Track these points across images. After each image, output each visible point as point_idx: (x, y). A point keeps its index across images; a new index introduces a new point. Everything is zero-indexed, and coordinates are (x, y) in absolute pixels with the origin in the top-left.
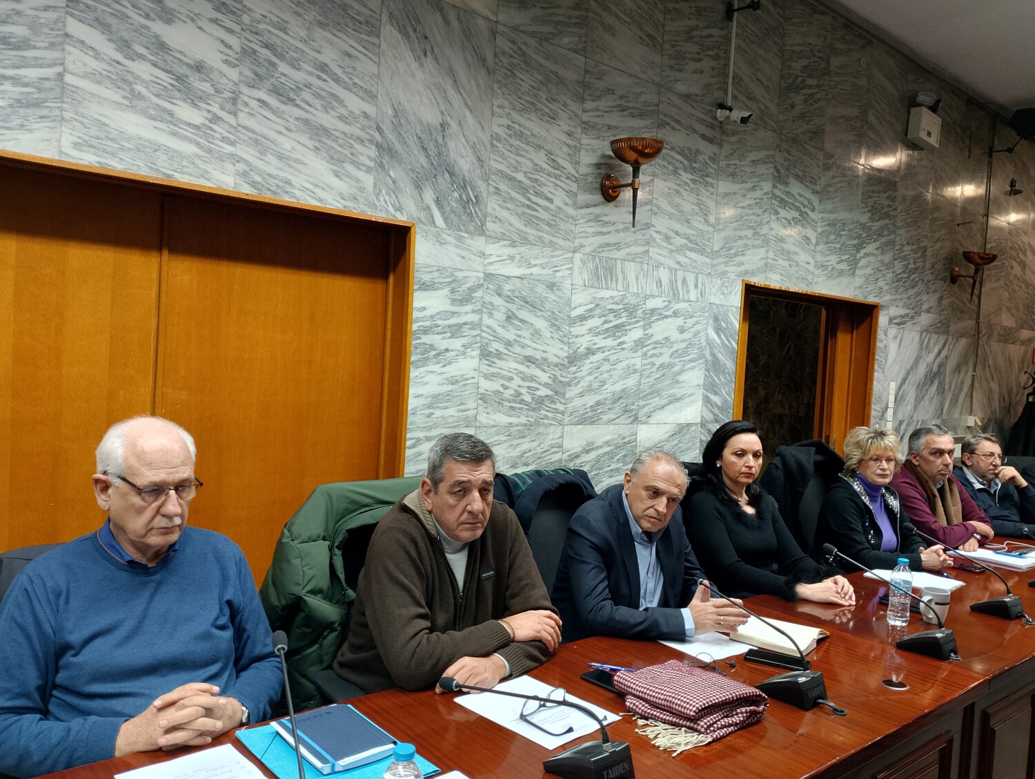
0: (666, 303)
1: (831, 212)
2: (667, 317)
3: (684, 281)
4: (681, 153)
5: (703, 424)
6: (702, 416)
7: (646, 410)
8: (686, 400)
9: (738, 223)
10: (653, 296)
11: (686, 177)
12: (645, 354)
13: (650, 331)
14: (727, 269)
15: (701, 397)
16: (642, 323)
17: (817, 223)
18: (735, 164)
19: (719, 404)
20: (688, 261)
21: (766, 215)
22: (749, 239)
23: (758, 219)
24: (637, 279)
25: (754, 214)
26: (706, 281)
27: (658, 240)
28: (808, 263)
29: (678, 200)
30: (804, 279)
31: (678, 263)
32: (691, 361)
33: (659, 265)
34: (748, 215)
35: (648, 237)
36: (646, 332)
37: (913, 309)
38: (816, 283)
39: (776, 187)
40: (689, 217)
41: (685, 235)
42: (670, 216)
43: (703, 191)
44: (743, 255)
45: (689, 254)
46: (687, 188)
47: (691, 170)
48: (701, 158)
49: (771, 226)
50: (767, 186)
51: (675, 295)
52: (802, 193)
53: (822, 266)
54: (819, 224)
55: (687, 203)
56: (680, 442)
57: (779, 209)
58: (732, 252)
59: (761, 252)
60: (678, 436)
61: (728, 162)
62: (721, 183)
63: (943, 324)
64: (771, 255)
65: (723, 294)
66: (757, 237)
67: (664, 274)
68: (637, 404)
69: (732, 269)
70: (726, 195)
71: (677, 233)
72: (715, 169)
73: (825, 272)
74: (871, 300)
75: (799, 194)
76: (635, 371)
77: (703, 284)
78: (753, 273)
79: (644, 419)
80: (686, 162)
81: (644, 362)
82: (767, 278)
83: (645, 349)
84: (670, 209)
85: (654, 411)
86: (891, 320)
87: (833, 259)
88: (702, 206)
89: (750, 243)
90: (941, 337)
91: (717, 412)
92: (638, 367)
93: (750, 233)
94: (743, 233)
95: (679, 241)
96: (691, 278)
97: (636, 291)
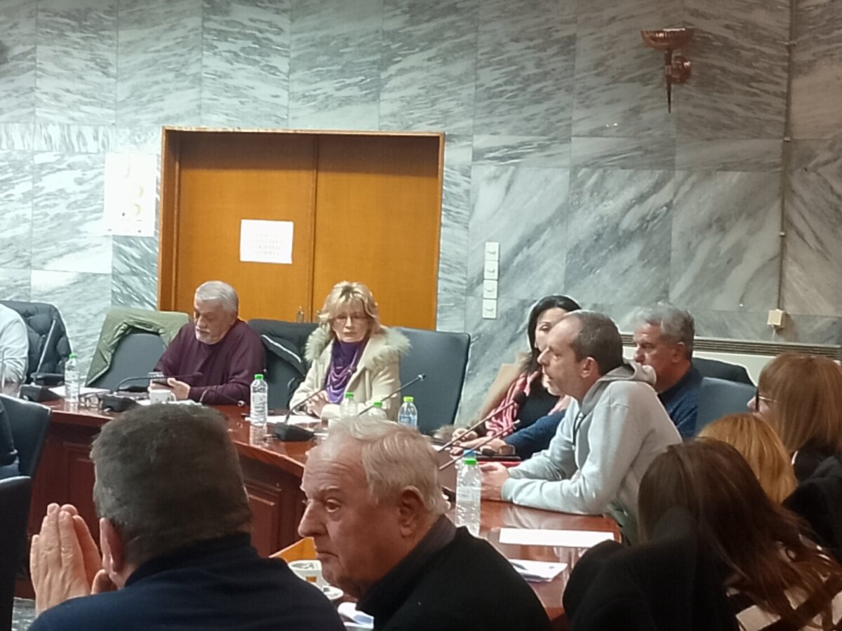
0: (58, 157)
1: (316, 29)
2: (60, 170)
3: (80, 135)
4: (69, 16)
5: (115, 275)
6: (114, 268)
7: (41, 257)
8: (91, 250)
9: (151, 69)
10: (43, 152)
11: (75, 36)
12: (36, 205)
13: (40, 184)
14: (138, 117)
15: (111, 248)
16: (31, 177)
17: (288, 47)
18: (141, 10)
19: (137, 256)
20: (83, 115)
21: (194, 52)
22: (169, 82)
23: (182, 59)
24: (23, 137)
25: (175, 55)
26: (109, 131)
27: (45, 101)
28: (277, 96)
29: (68, 60)
30: (270, 115)
31: (73, 119)
32: (94, 212)
33: (46, 124)
34: (166, 57)
35: (32, 99)
36: (36, 185)
37: (542, 134)
38: (294, 118)
39: (209, 20)
40: (83, 73)
41: (78, 91)
42: (58, 76)
43: (98, 45)
44: (162, 100)
45: (84, 108)
46: (77, 46)
47: (82, 28)
48: (93, 15)
49: (204, 63)
50: (194, 22)
51: (69, 149)
52: (255, 17)
53: (304, 96)
54: (292, 48)
55: (78, 60)
56: (85, 290)
57: (215, 43)
58: (144, 99)
59: (192, 94)
60: (81, 285)
61: (130, 11)
62: (121, 33)
63: (647, 152)
64: (207, 94)
65: (135, 143)
66: (181, 79)
67: (55, 132)
68: (29, 250)
69: (146, 118)
70: (130, 43)
71: (68, 91)
72: (113, 21)
73: (313, 103)
74: (423, 129)
75: (252, 20)
76: (26, 221)
77: (106, 136)
78: (178, 118)
79: (38, 265)
80: (73, 23)
81: (35, 212)
82: (201, 121)
83: (35, 201)
84: (57, 70)
85: (50, 259)
86: (478, 155)
87: (328, 87)
88: (98, 60)
89: (171, 86)
90: (646, 173)
91: (133, 263)
92: (29, 216)
93: (170, 76)
94: (159, 78)
95: (69, 98)
96: (88, 132)
97: (22, 148)
